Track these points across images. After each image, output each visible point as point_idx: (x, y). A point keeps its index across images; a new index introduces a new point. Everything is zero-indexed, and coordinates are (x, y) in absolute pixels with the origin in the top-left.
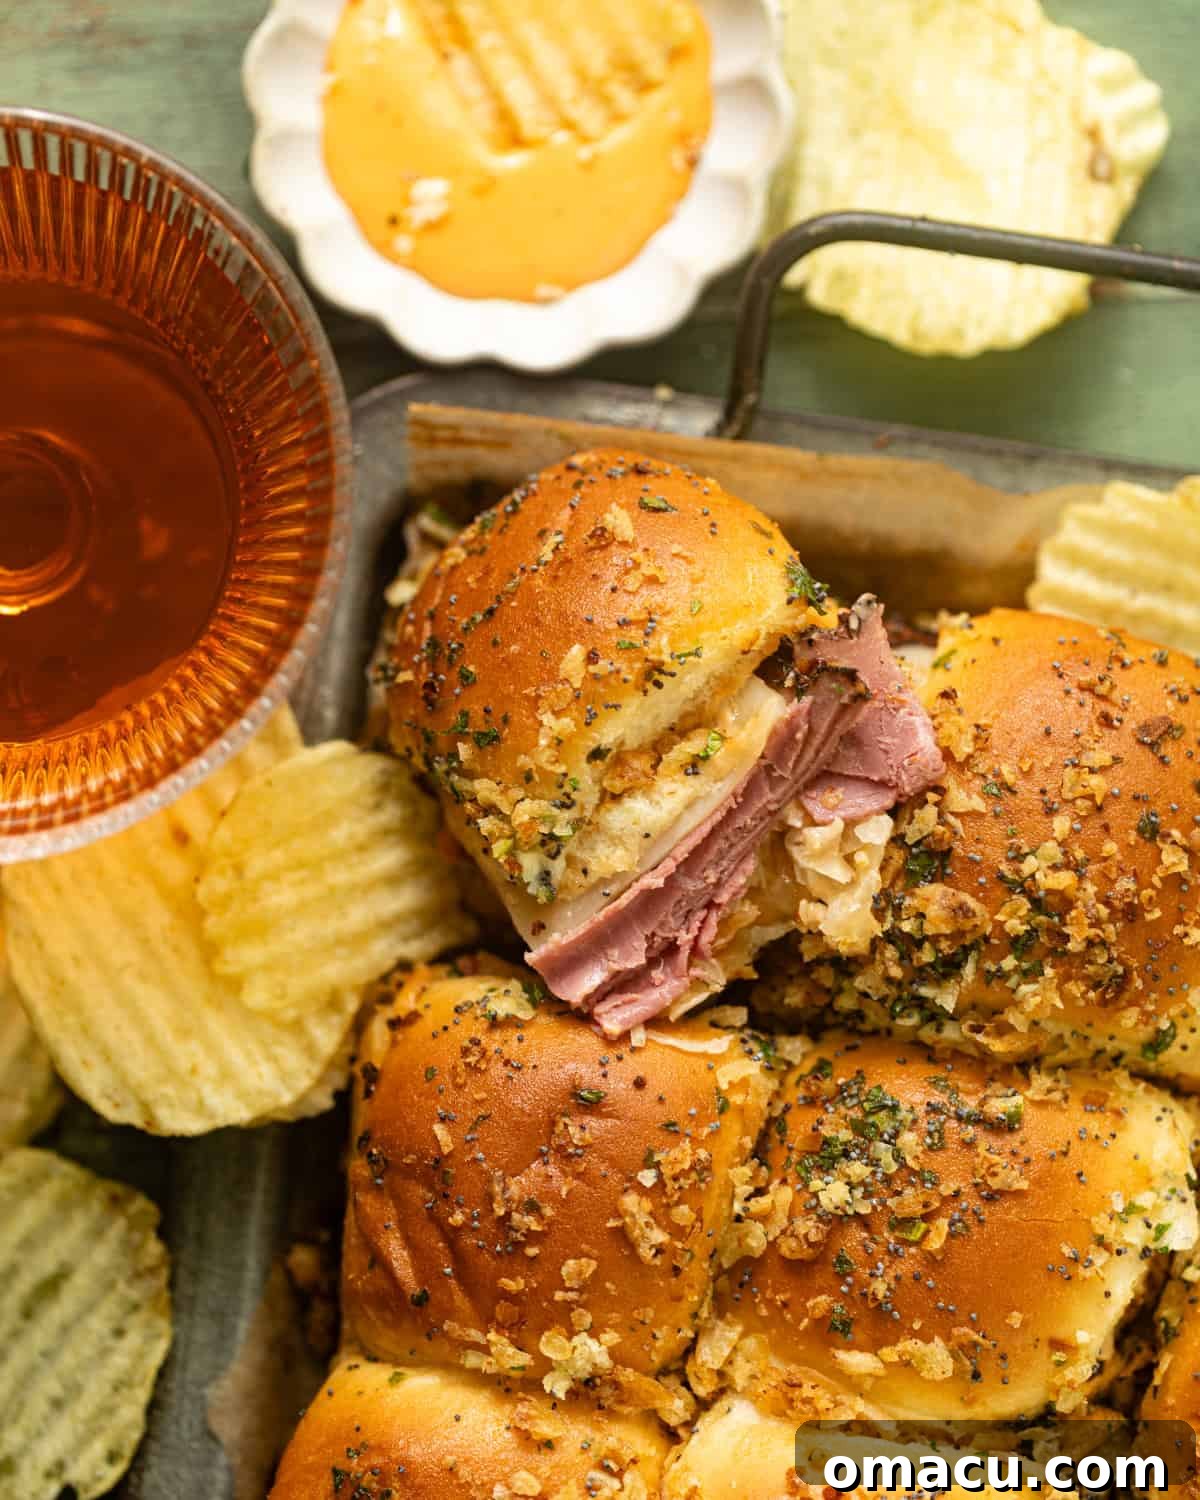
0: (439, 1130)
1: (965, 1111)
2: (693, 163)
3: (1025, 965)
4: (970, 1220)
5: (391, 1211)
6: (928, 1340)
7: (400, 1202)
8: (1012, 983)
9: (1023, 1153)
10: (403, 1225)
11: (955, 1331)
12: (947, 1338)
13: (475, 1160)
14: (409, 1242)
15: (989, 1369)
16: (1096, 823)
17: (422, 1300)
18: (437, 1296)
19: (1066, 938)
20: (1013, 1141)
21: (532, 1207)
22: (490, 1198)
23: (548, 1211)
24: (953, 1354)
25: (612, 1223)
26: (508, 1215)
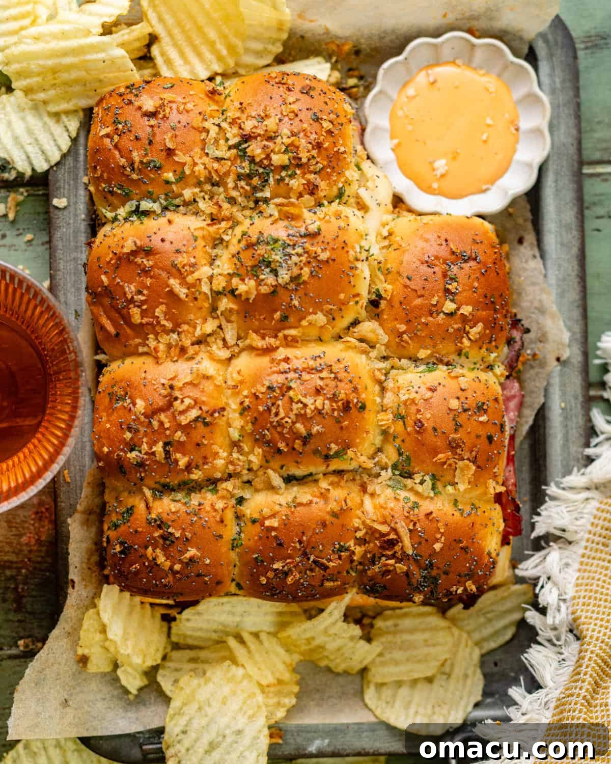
0: (103, 277)
1: (302, 233)
2: (517, 130)
3: (290, 173)
4: (317, 269)
5: (101, 309)
6: (316, 314)
7: (103, 306)
8: (287, 181)
9: (326, 241)
10: (105, 312)
11: (324, 307)
12: (322, 311)
13: (118, 283)
14: (109, 318)
15: (336, 315)
16: (297, 119)
17: (117, 335)
18: (121, 332)
19: (300, 159)
20: (320, 238)
21: (140, 292)
22: (125, 294)
23: (145, 292)
24: (325, 315)
25: (167, 289)
26: (132, 297)
